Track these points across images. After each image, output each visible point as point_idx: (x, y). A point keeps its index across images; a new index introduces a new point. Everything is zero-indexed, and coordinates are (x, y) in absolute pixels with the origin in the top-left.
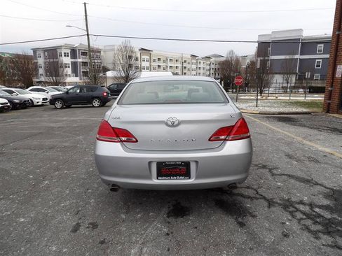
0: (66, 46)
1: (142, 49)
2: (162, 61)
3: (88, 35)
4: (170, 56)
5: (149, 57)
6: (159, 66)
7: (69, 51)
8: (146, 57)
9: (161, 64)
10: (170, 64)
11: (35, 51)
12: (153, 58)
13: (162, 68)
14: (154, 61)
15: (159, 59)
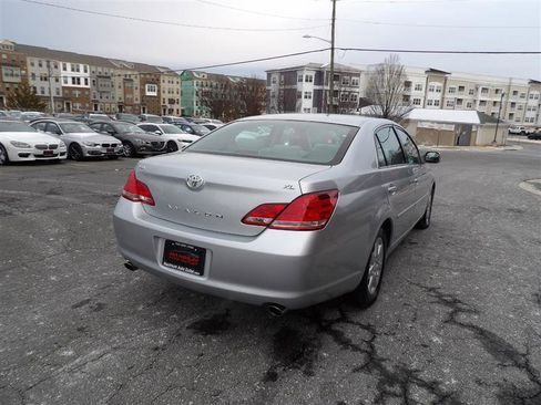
0: (310, 66)
1: (432, 70)
2: (467, 91)
3: (333, 49)
4: (484, 81)
5: (441, 85)
6: (460, 101)
7: (313, 74)
8: (437, 84)
9: (465, 96)
10: (481, 97)
11: (269, 73)
12: (450, 85)
13: (464, 104)
14: (452, 90)
15: (461, 88)
